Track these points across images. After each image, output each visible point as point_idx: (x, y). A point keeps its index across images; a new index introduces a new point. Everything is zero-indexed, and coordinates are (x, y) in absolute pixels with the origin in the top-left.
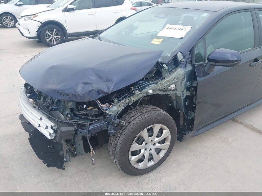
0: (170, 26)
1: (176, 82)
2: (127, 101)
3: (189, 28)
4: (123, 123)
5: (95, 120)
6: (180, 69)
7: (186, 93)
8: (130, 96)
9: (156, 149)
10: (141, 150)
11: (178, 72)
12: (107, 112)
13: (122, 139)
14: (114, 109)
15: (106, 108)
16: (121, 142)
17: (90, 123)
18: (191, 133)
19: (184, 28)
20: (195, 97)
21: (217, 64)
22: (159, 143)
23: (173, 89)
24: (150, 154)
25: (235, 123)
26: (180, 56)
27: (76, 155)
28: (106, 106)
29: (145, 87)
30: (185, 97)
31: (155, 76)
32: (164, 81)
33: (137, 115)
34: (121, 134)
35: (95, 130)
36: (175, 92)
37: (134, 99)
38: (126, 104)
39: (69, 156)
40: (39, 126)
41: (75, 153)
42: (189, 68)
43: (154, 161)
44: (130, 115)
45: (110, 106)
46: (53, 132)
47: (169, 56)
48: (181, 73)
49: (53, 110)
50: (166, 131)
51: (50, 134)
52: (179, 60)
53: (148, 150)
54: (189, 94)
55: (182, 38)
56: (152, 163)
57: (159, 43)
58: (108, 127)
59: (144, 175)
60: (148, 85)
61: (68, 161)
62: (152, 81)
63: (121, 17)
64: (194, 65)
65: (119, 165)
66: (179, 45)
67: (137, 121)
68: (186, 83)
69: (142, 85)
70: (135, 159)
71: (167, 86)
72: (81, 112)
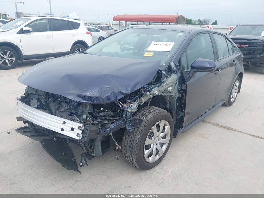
0: (156, 43)
1: (172, 85)
2: (139, 102)
3: (172, 44)
4: (144, 118)
5: (114, 120)
6: (173, 74)
7: (178, 95)
8: (140, 98)
9: (160, 143)
10: (150, 144)
11: (172, 77)
12: (128, 110)
13: (139, 134)
14: (134, 107)
15: (127, 107)
16: (139, 136)
17: (111, 122)
18: (181, 130)
19: (168, 44)
20: (184, 98)
21: (199, 70)
22: (162, 138)
23: (171, 91)
24: (157, 149)
25: (205, 123)
26: (173, 65)
27: (93, 157)
28: (127, 105)
29: (151, 89)
30: (177, 98)
31: (156, 81)
32: (165, 84)
33: (148, 113)
34: (137, 130)
35: (116, 128)
36: (170, 94)
37: (144, 100)
38: (138, 104)
39: (85, 160)
40: (62, 130)
41: (93, 155)
42: (179, 75)
43: (159, 155)
44: (145, 111)
45: (131, 105)
46: (81, 133)
47: (164, 65)
48: (175, 78)
49: (72, 115)
50: (167, 127)
51: (78, 135)
52: (173, 68)
53: (155, 144)
54: (180, 95)
55: (169, 51)
56: (158, 157)
57: (151, 56)
58: (126, 125)
59: (152, 169)
60: (153, 88)
61: (84, 165)
62: (155, 85)
63: (78, 41)
64: (182, 72)
65: (136, 159)
66: (169, 57)
67: (149, 118)
68: (178, 86)
69: (149, 88)
70: (147, 153)
71: (166, 89)
72: (101, 114)
